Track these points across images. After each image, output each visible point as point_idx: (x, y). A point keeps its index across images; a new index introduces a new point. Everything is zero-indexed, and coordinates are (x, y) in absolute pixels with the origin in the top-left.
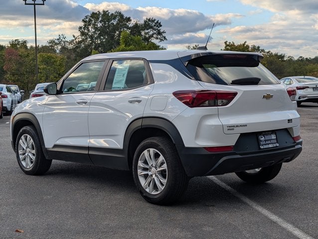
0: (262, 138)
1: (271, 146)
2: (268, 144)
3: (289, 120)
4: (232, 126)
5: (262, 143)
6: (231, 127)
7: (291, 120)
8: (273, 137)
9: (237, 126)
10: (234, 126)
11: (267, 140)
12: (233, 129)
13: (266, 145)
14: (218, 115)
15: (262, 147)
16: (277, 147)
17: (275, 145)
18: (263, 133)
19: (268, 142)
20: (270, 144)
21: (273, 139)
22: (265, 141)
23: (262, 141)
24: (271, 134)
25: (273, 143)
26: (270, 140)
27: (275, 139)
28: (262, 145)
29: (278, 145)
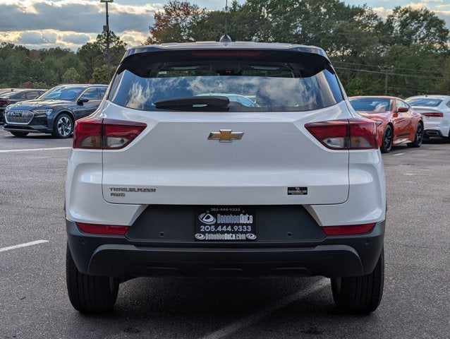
0: (208, 218)
1: (227, 237)
2: (223, 232)
4: (120, 189)
5: (203, 228)
6: (118, 191)
7: (306, 188)
8: (244, 219)
9: (131, 190)
10: (125, 189)
11: (222, 225)
12: (123, 195)
13: (214, 233)
14: (102, 166)
15: (200, 237)
16: (247, 240)
17: (242, 237)
18: (212, 210)
19: (224, 229)
20: (228, 232)
21: (243, 225)
22: (216, 225)
23: (205, 225)
24: (238, 214)
25: (237, 232)
26: (233, 225)
27: (249, 224)
28: (204, 233)
29: (253, 237)
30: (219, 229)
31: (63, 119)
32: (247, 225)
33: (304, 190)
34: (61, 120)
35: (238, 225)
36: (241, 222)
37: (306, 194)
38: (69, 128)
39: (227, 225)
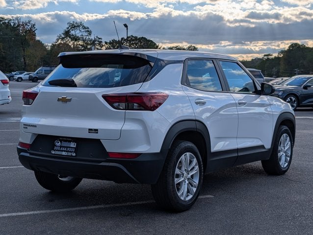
0: (58, 143)
1: (64, 153)
2: (62, 151)
3: (90, 130)
4: (26, 125)
5: (55, 148)
7: (97, 130)
8: (73, 145)
9: (29, 125)
11: (63, 147)
13: (59, 151)
15: (53, 152)
16: (72, 156)
17: (70, 154)
18: (60, 139)
19: (63, 149)
20: (64, 151)
21: (71, 148)
22: (61, 147)
23: (56, 146)
24: (70, 142)
25: (69, 151)
26: (67, 147)
27: (74, 148)
28: (55, 150)
29: (74, 155)
30: (62, 149)
31: (291, 99)
32: (73, 148)
33: (96, 131)
34: (289, 99)
35: (69, 147)
36: (71, 146)
37: (97, 133)
38: (295, 105)
39: (65, 147)
